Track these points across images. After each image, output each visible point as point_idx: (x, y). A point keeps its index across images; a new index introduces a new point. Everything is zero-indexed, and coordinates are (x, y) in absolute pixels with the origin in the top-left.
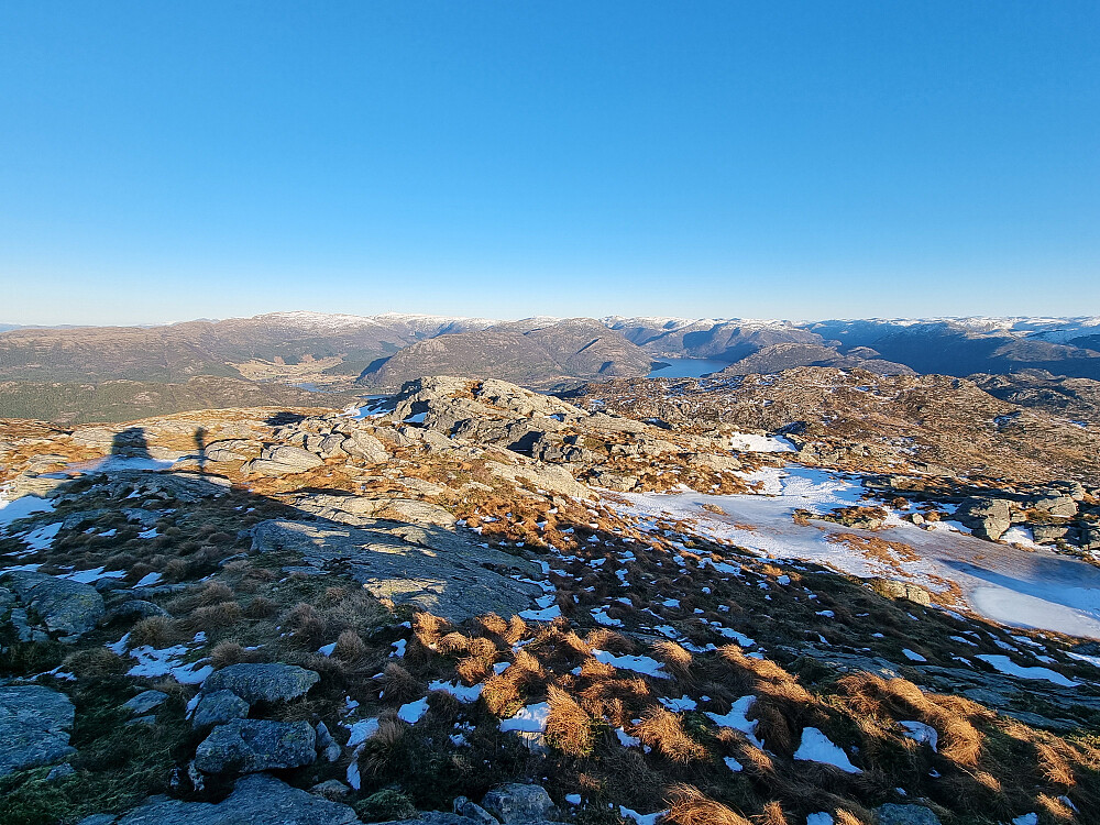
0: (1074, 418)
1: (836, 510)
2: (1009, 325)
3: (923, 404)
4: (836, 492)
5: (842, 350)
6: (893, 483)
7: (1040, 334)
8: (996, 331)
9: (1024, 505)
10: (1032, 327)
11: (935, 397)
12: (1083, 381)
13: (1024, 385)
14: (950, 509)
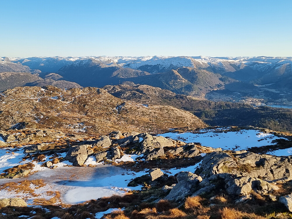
0: (144, 103)
1: (6, 171)
2: (116, 61)
3: (86, 104)
4: (9, 161)
5: (42, 75)
6: (39, 148)
7: (128, 65)
8: (112, 63)
9: (93, 146)
10: (125, 61)
11: (91, 99)
12: (145, 86)
13: (125, 89)
14: (64, 155)
